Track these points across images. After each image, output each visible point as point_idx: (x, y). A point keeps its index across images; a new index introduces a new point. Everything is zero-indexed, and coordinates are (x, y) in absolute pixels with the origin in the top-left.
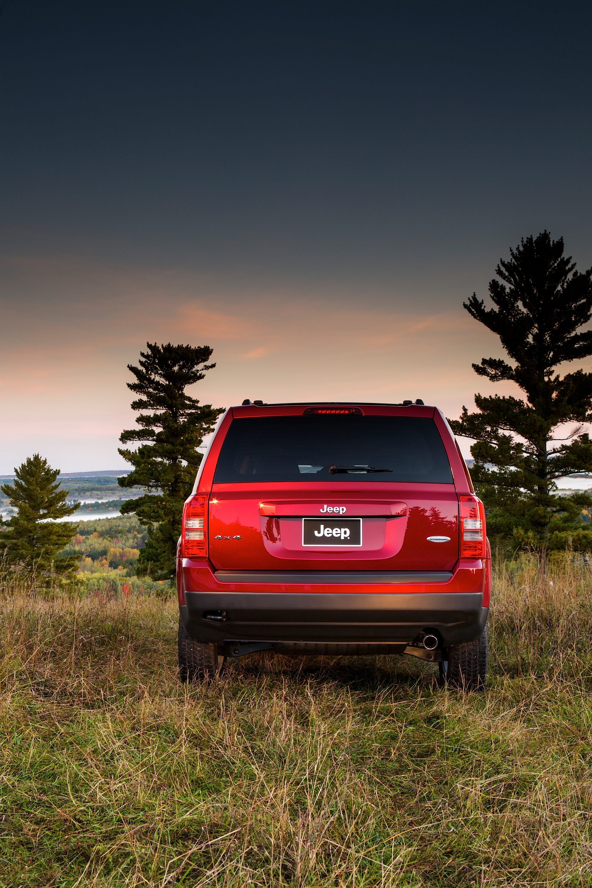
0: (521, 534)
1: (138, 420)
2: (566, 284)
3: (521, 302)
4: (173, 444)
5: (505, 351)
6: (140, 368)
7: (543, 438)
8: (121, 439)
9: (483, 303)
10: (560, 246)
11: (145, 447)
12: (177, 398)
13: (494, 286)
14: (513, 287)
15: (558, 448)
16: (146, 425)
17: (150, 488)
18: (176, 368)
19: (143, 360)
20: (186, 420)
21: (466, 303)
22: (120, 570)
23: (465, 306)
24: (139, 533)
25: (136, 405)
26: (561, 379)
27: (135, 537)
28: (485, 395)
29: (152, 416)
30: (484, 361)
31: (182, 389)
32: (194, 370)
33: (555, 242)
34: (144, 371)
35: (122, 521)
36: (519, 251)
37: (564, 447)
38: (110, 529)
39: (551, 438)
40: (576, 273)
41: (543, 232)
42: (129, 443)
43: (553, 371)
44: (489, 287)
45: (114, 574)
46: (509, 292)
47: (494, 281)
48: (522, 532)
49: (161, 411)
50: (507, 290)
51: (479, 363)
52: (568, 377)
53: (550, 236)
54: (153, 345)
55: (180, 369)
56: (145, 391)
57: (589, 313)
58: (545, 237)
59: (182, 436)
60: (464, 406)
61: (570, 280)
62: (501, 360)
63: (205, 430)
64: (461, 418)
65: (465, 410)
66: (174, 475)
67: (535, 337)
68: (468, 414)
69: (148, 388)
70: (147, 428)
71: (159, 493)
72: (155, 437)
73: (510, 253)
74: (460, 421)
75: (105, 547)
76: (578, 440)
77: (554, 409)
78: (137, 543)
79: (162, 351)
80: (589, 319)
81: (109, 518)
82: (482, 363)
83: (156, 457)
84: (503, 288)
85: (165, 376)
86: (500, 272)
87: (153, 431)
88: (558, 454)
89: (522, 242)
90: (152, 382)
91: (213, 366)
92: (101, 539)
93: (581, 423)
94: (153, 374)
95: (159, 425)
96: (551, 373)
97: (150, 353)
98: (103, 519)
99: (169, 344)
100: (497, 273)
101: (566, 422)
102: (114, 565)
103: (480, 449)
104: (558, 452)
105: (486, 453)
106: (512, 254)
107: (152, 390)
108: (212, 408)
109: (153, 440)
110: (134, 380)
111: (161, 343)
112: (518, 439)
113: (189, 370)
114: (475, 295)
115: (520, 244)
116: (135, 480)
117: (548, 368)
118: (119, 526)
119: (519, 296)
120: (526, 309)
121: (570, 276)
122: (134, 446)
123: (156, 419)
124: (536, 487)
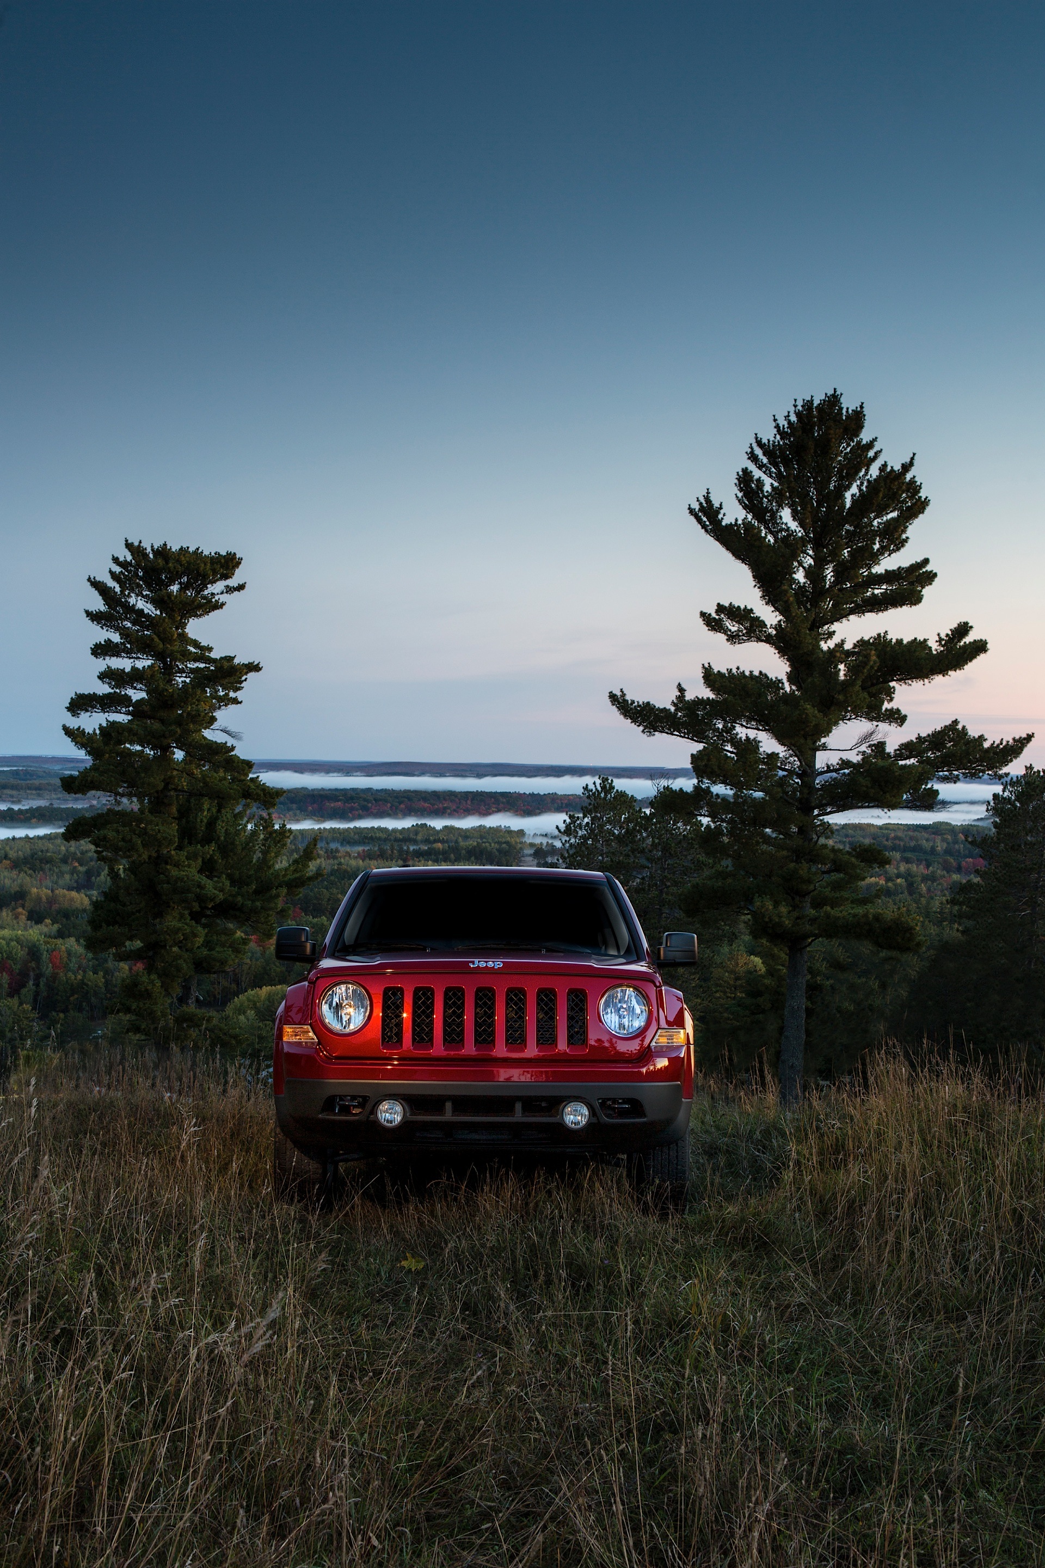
0: (767, 910)
1: (103, 676)
2: (865, 484)
3: (789, 510)
4: (162, 721)
5: (758, 593)
6: (111, 584)
7: (812, 746)
8: (69, 709)
9: (721, 508)
10: (857, 419)
11: (113, 724)
12: (175, 640)
13: (745, 479)
14: (776, 484)
15: (835, 763)
16: (117, 686)
17: (118, 798)
18: (175, 588)
19: (117, 569)
20: (188, 680)
21: (692, 507)
22: (47, 926)
23: (691, 511)
24: (81, 865)
25: (100, 650)
26: (848, 646)
27: (73, 871)
28: (720, 666)
29: (128, 670)
30: (720, 608)
31: (184, 626)
32: (206, 592)
33: (850, 411)
34: (118, 589)
35: (53, 844)
36: (789, 422)
37: (845, 764)
38: (32, 856)
39: (824, 747)
40: (885, 465)
41: (831, 392)
42: (84, 716)
43: (834, 632)
44: (736, 481)
45: (35, 933)
46: (770, 491)
47: (745, 471)
48: (769, 905)
49: (144, 663)
50: (767, 488)
51: (712, 610)
52: (862, 643)
53: (842, 400)
54: (136, 544)
55: (184, 588)
56: (118, 626)
57: (904, 536)
58: (833, 400)
59: (181, 708)
60: (679, 684)
61: (874, 477)
62: (749, 608)
63: (220, 699)
64: (674, 704)
65: (681, 689)
66: (162, 777)
67: (809, 573)
68: (687, 699)
69: (122, 620)
70: (118, 691)
71: (130, 804)
72: (131, 708)
73: (774, 424)
74: (673, 709)
75: (21, 886)
76: (869, 751)
77: (841, 697)
78: (76, 882)
79: (151, 556)
80: (903, 546)
81: (31, 835)
82: (717, 612)
83: (131, 743)
84: (760, 483)
85: (156, 602)
86: (753, 457)
87: (128, 698)
88: (834, 775)
89: (795, 406)
90: (131, 609)
91: (241, 587)
92: (14, 873)
93: (875, 723)
94: (133, 595)
95: (139, 686)
96: (831, 634)
97: (129, 558)
98: (20, 838)
99: (165, 545)
100: (749, 458)
101: (849, 720)
102: (36, 917)
103: (709, 760)
104: (836, 771)
105: (719, 766)
106: (777, 427)
107: (129, 625)
108: (236, 661)
109: (128, 713)
110: (98, 604)
111: (150, 541)
112: (769, 744)
113: (198, 592)
114: (708, 493)
115: (792, 409)
116: (92, 782)
117: (826, 627)
118: (47, 851)
119: (787, 498)
120: (796, 523)
121: (874, 471)
122: (92, 722)
123: (135, 677)
124: (794, 829)
